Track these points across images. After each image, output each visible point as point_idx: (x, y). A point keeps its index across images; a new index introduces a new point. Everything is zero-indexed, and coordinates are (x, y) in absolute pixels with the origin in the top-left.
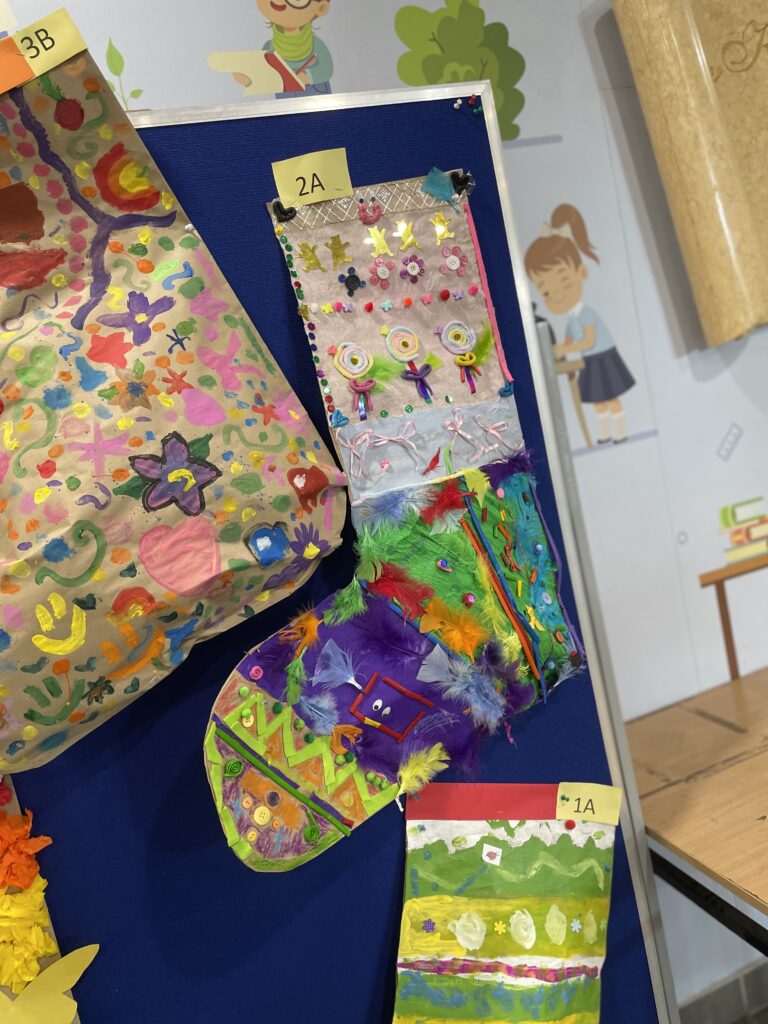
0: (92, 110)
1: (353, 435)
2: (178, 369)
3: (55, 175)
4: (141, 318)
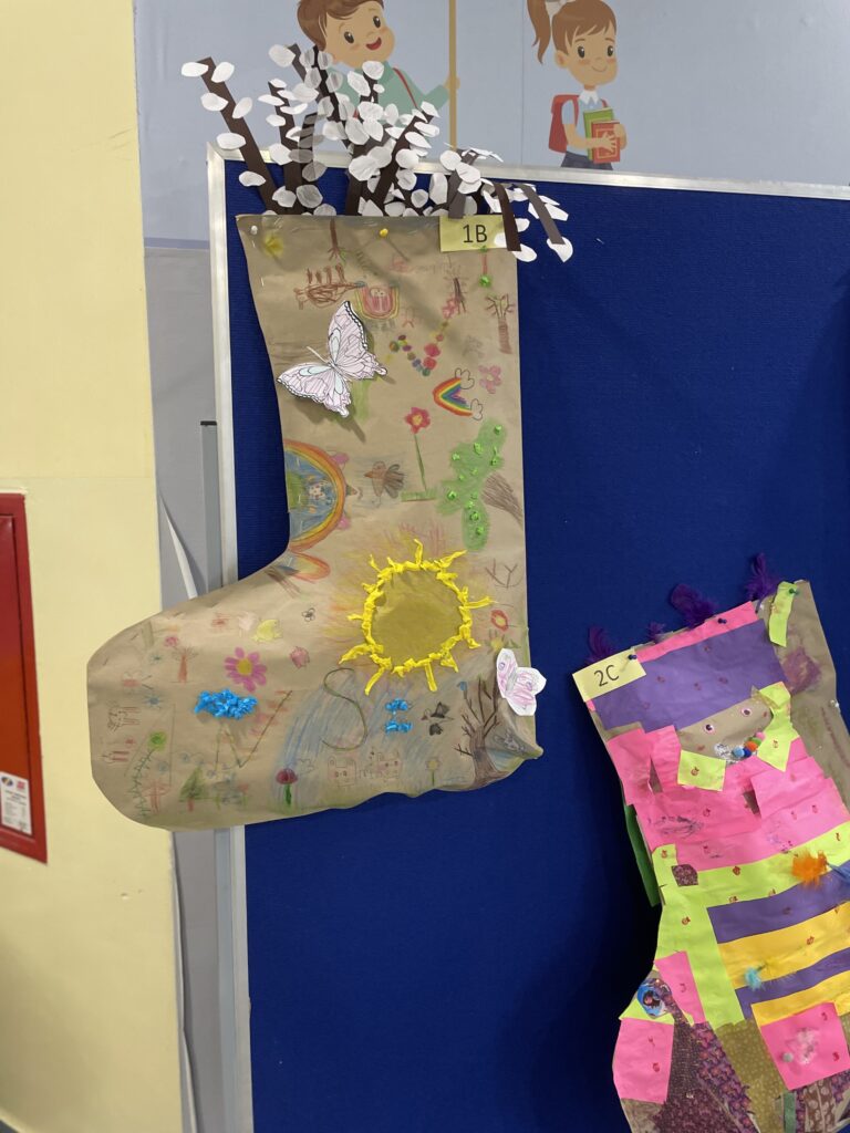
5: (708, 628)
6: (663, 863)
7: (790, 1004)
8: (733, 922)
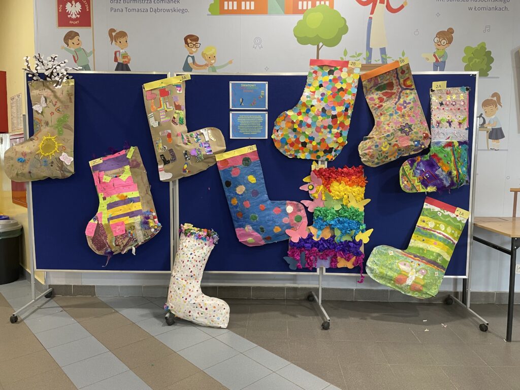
0: (406, 71)
1: (435, 130)
2: (410, 113)
3: (397, 81)
4: (405, 105)
5: (117, 155)
6: (101, 196)
7: (116, 221)
8: (110, 206)
